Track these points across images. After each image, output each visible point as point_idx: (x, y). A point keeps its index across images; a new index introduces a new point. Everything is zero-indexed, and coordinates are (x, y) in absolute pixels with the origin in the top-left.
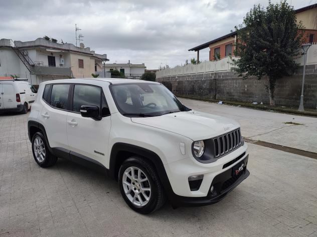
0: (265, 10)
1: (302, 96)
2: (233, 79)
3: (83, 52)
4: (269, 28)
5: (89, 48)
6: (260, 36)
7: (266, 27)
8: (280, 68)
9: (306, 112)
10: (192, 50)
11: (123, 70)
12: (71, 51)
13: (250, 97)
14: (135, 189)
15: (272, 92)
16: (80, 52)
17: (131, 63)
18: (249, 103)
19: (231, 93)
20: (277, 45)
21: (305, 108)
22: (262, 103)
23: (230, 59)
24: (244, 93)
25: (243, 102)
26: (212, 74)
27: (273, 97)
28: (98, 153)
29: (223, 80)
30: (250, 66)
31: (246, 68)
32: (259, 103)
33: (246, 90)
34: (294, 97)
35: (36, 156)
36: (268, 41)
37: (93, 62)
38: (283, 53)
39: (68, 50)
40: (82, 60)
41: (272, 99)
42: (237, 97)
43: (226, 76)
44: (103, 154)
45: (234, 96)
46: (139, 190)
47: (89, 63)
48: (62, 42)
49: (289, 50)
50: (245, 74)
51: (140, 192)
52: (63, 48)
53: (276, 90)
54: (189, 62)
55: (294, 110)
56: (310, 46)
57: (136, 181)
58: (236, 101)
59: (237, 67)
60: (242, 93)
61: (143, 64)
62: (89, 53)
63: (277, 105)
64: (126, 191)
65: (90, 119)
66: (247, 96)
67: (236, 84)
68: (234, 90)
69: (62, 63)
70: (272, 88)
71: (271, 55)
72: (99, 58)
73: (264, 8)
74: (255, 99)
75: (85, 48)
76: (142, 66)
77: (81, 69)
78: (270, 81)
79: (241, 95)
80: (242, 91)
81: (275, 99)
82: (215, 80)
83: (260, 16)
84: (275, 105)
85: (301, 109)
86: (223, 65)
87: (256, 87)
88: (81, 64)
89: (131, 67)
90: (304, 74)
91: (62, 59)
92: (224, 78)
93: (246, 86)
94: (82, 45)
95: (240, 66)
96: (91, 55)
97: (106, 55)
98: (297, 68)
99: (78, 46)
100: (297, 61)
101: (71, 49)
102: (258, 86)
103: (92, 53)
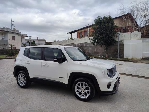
0: (102, 18)
1: (119, 53)
2: (90, 46)
3: (15, 33)
4: (105, 26)
5: (18, 31)
6: (101, 28)
7: (103, 25)
8: (109, 41)
9: (120, 59)
10: (69, 33)
11: (34, 42)
12: (9, 32)
13: (97, 54)
14: (82, 91)
15: (107, 52)
16: (13, 33)
17: (38, 38)
18: (97, 56)
19: (89, 52)
20: (108, 32)
21: (120, 58)
22: (102, 56)
23: (88, 38)
24: (95, 52)
25: (95, 56)
26: (80, 44)
27: (107, 54)
28: (61, 78)
29: (85, 47)
30: (98, 41)
31: (96, 42)
32: (101, 56)
33: (95, 51)
34: (115, 53)
35: (19, 83)
36: (104, 30)
37: (20, 38)
38: (110, 36)
39: (7, 31)
40: (14, 37)
41: (107, 55)
42: (92, 54)
43: (87, 45)
44: (64, 78)
45: (90, 53)
46: (84, 91)
47: (18, 38)
48: (4, 27)
49: (113, 34)
50: (96, 44)
51: (84, 92)
52: (4, 30)
53: (108, 51)
54: (69, 38)
55: (116, 59)
56: (120, 33)
57: (82, 88)
58: (91, 55)
59: (92, 41)
60: (94, 52)
61: (45, 39)
62: (18, 33)
63: (109, 57)
64: (77, 93)
65: (57, 63)
66: (96, 53)
67: (91, 48)
68: (90, 51)
69: (3, 38)
70: (107, 50)
71: (106, 36)
72: (23, 36)
73: (102, 17)
74: (99, 55)
75: (16, 30)
76: (44, 40)
77: (14, 41)
78: (106, 47)
79: (93, 53)
80: (94, 51)
81: (108, 54)
82: (82, 46)
83: (100, 20)
84: (108, 57)
85: (118, 58)
86: (85, 40)
87: (100, 49)
88: (14, 38)
89: (38, 41)
90: (119, 44)
91: (3, 36)
92: (86, 46)
93: (95, 49)
94: (14, 29)
95: (93, 40)
96: (19, 34)
97: (26, 34)
98: (116, 42)
99: (12, 30)
100: (115, 39)
101: (9, 31)
102: (101, 49)
103: (19, 33)
